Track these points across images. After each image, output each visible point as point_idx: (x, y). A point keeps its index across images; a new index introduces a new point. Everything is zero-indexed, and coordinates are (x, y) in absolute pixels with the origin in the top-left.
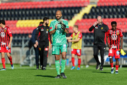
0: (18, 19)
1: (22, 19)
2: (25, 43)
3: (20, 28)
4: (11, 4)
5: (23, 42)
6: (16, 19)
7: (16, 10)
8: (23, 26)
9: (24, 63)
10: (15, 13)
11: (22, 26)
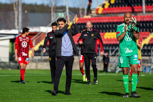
0: (106, 32)
1: (109, 32)
2: (112, 52)
3: (108, 40)
4: (99, 18)
5: (110, 52)
6: (104, 31)
7: (104, 23)
8: (111, 38)
9: (111, 70)
10: (103, 26)
11: (109, 37)
